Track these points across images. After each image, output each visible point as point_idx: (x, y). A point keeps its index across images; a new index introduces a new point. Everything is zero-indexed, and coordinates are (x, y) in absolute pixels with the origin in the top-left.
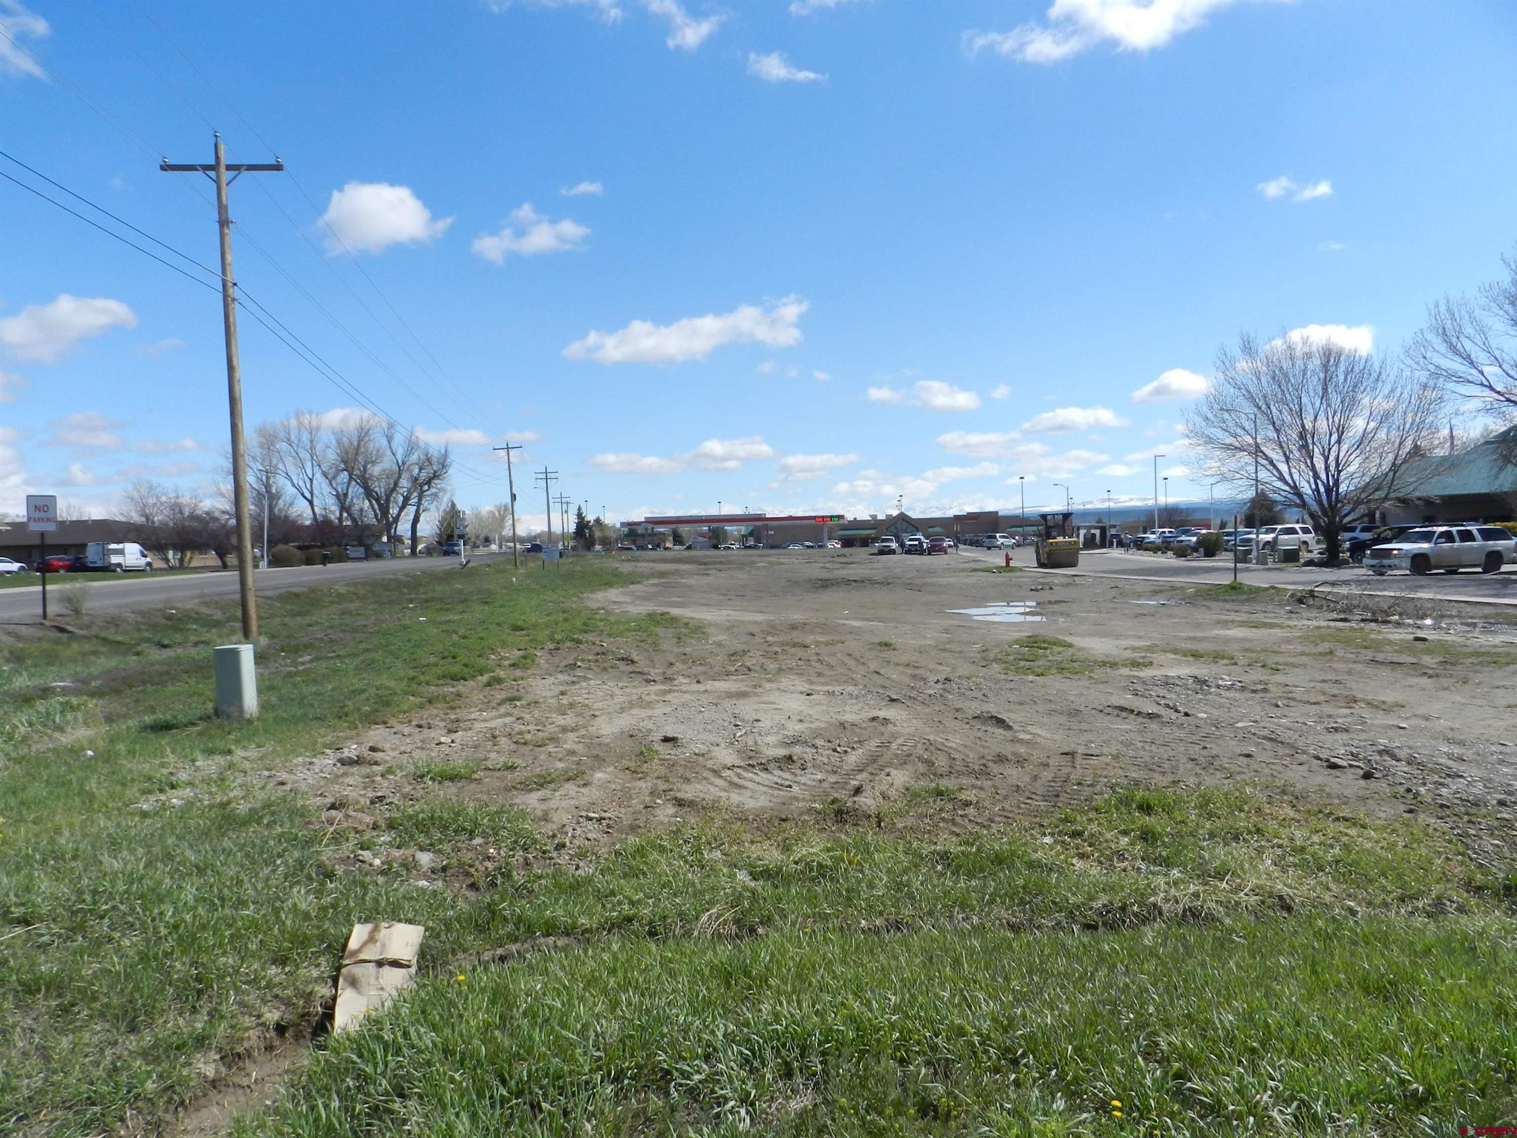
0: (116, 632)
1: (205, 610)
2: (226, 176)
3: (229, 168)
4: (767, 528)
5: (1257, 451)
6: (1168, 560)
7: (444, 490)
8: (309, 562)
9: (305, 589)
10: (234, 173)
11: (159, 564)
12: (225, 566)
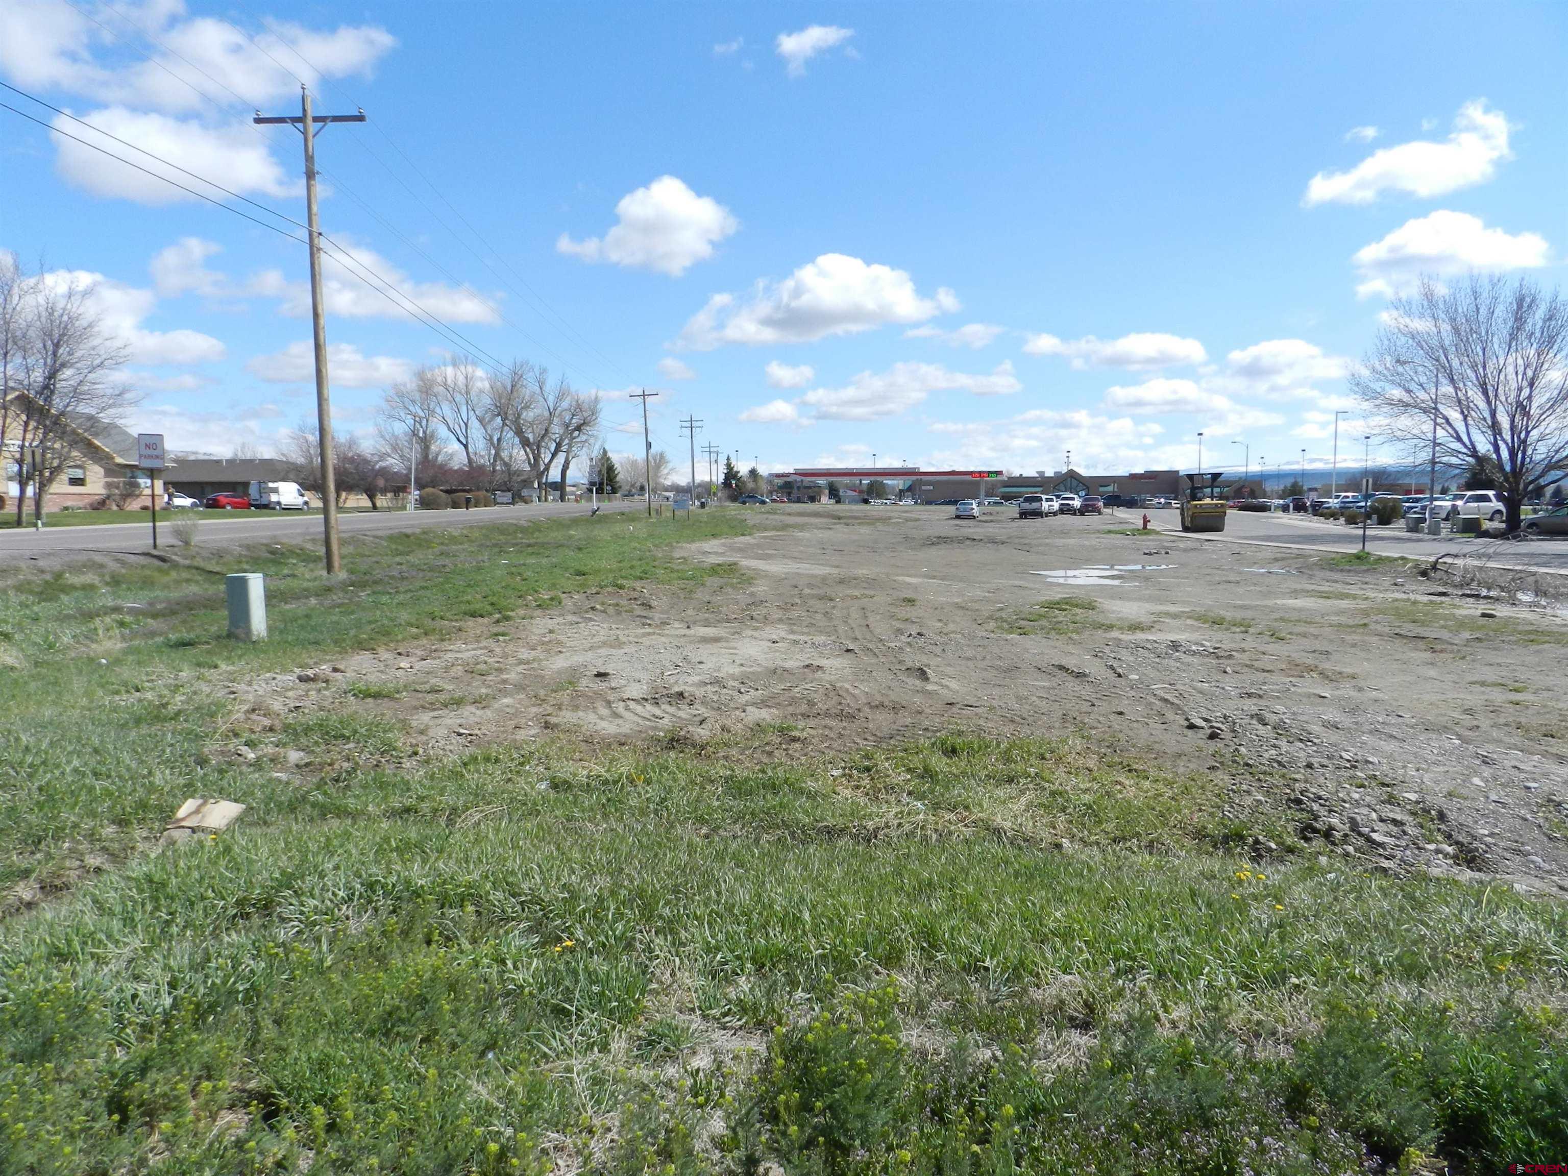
0: (218, 563)
1: (309, 546)
2: (312, 127)
3: (316, 119)
4: (921, 483)
5: (1433, 411)
6: (1338, 527)
7: (596, 438)
8: (455, 505)
9: (418, 531)
10: (321, 124)
11: (317, 503)
12: (375, 507)
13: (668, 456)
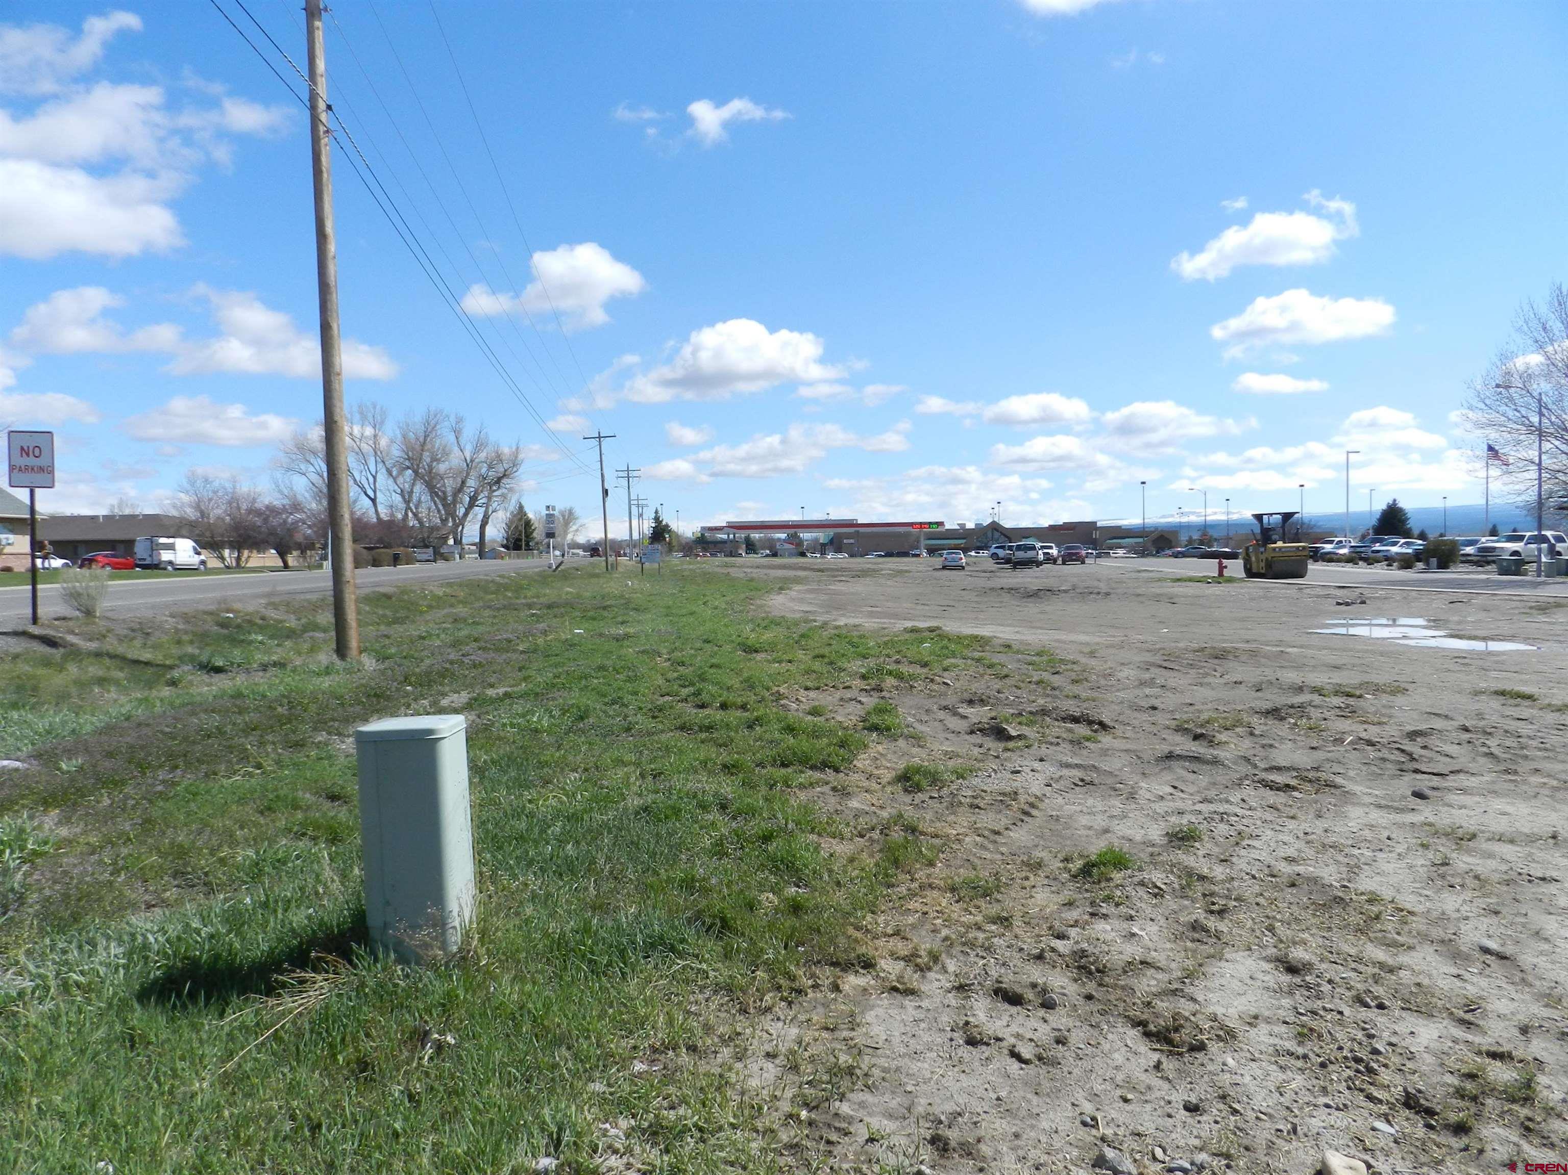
0: (144, 647)
1: (272, 614)
7: (513, 491)
8: (376, 563)
11: (214, 563)
12: (286, 566)
13: (578, 512)
